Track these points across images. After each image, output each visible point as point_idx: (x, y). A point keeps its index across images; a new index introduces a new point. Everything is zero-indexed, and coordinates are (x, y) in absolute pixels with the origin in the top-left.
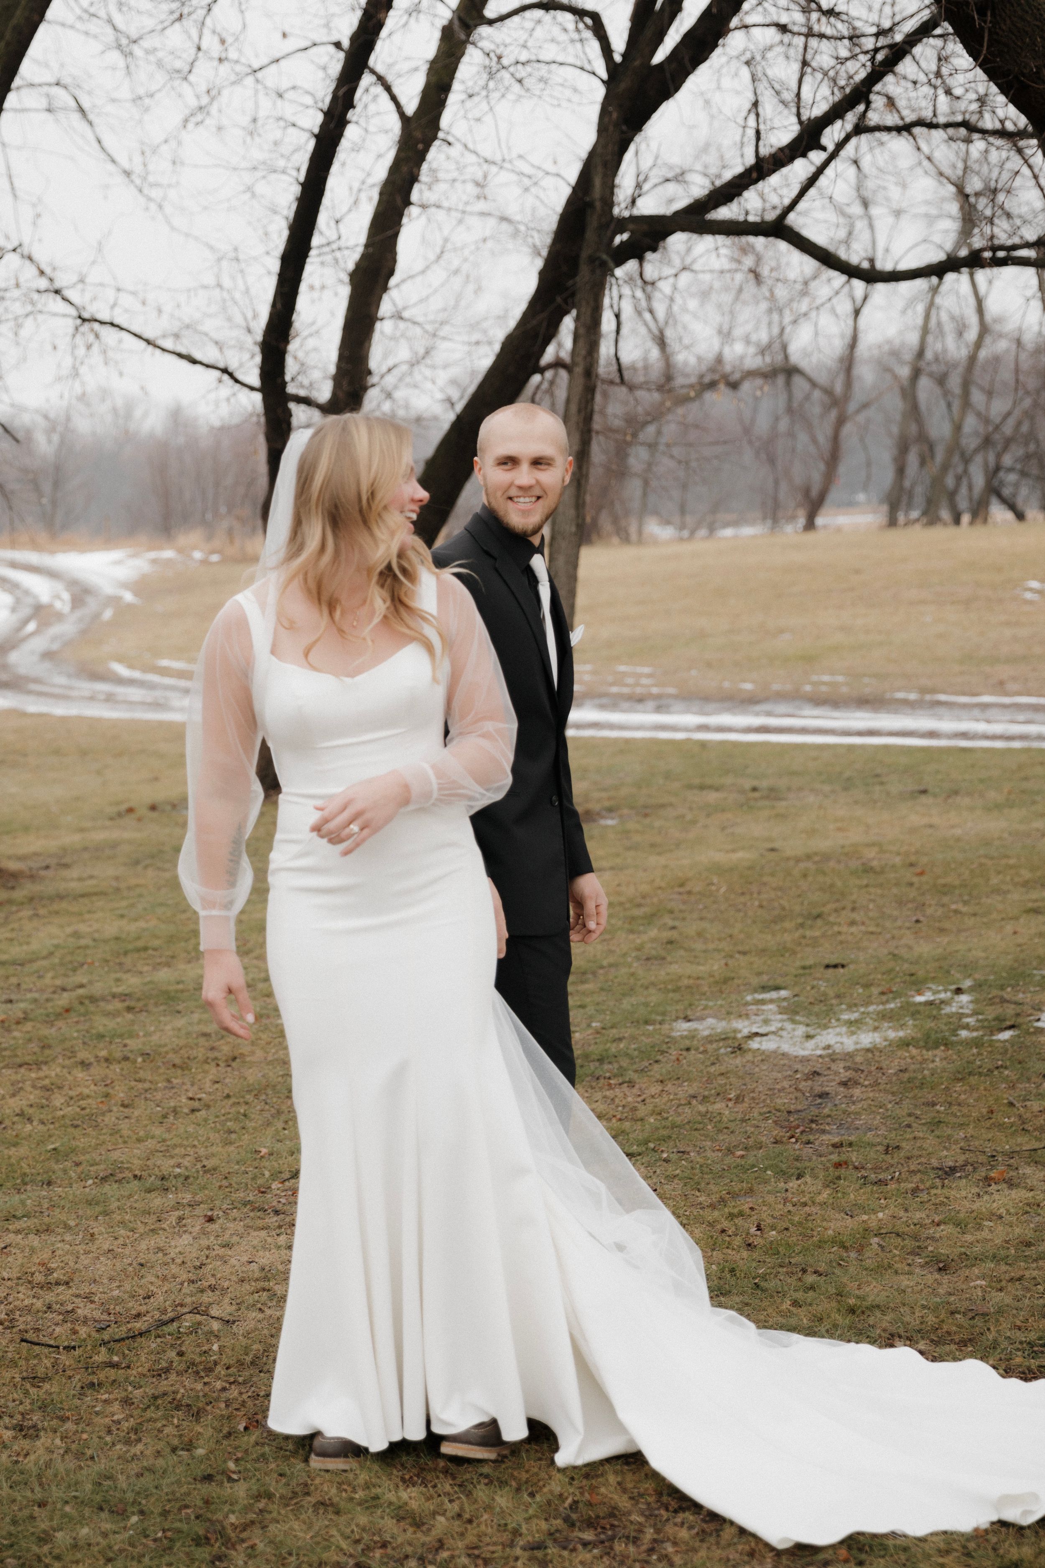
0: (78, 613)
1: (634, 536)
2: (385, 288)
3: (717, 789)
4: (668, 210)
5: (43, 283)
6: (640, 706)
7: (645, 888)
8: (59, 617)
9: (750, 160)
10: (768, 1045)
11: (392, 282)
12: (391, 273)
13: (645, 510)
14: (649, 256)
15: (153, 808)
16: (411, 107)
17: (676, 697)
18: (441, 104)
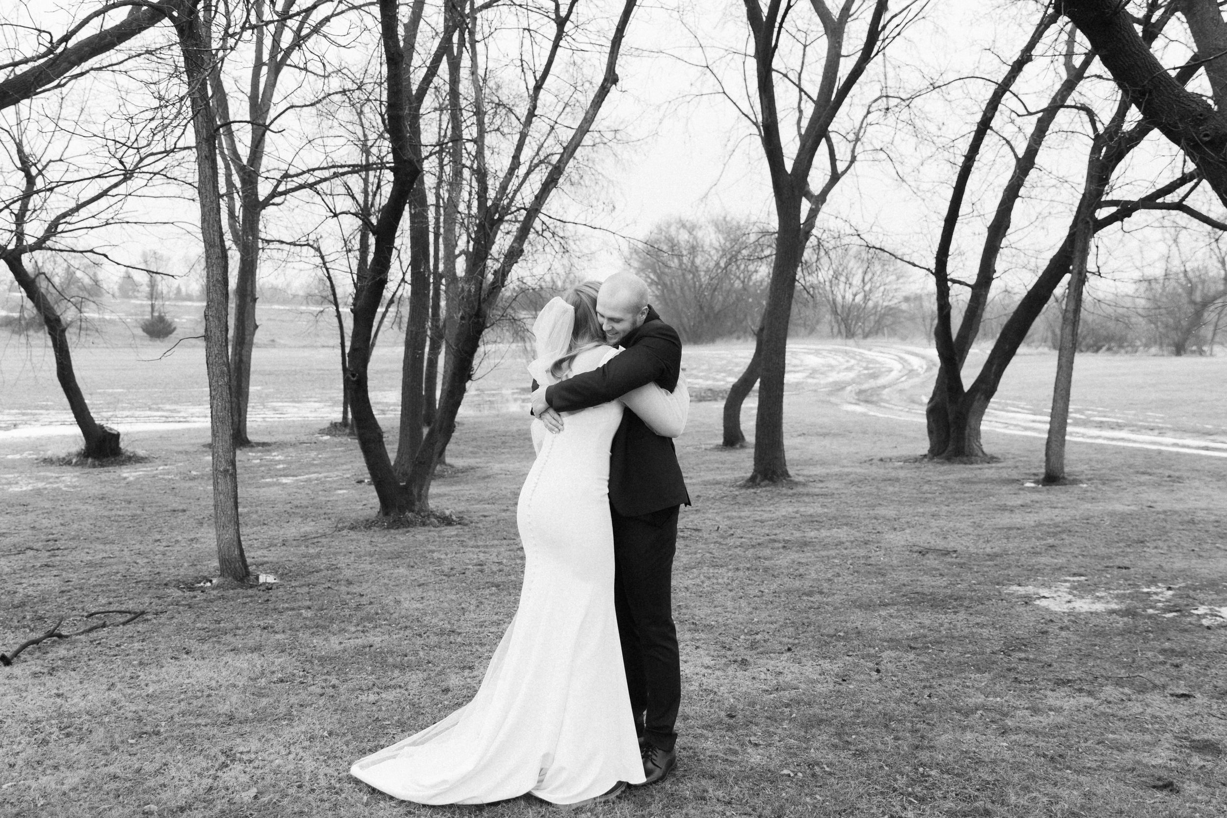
0: (927, 374)
1: (1208, 353)
2: (1004, 236)
3: (1150, 475)
4: (1135, 198)
5: (853, 232)
6: (1150, 432)
7: (1067, 519)
8: (918, 375)
9: (1179, 175)
10: (1043, 603)
11: (1009, 231)
12: (1008, 227)
13: (1212, 342)
14: (1126, 219)
15: (881, 460)
16: (1021, 153)
17: (1170, 429)
18: (1036, 152)
